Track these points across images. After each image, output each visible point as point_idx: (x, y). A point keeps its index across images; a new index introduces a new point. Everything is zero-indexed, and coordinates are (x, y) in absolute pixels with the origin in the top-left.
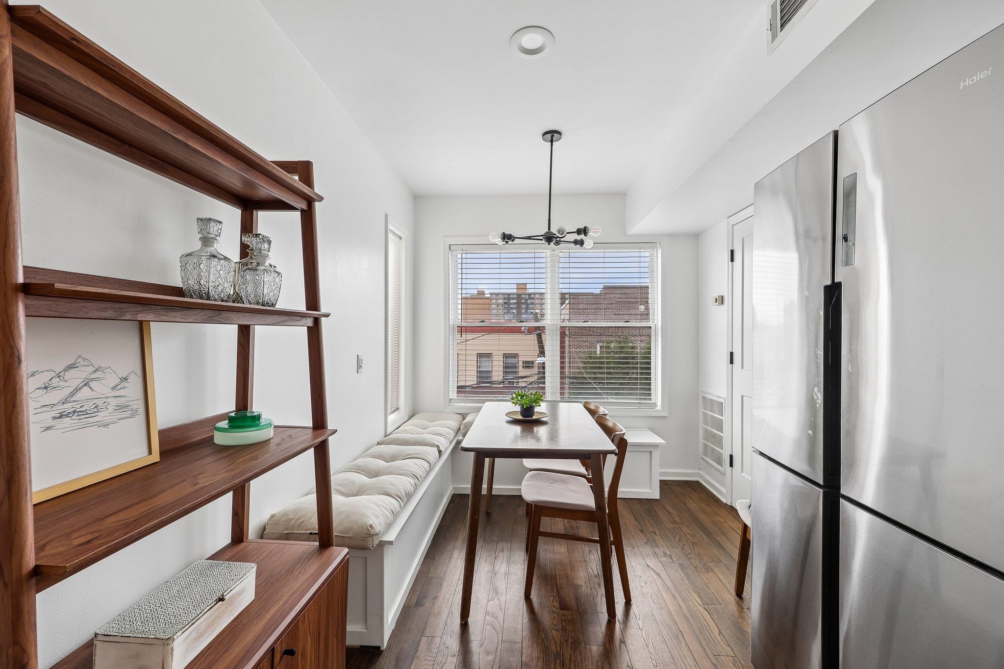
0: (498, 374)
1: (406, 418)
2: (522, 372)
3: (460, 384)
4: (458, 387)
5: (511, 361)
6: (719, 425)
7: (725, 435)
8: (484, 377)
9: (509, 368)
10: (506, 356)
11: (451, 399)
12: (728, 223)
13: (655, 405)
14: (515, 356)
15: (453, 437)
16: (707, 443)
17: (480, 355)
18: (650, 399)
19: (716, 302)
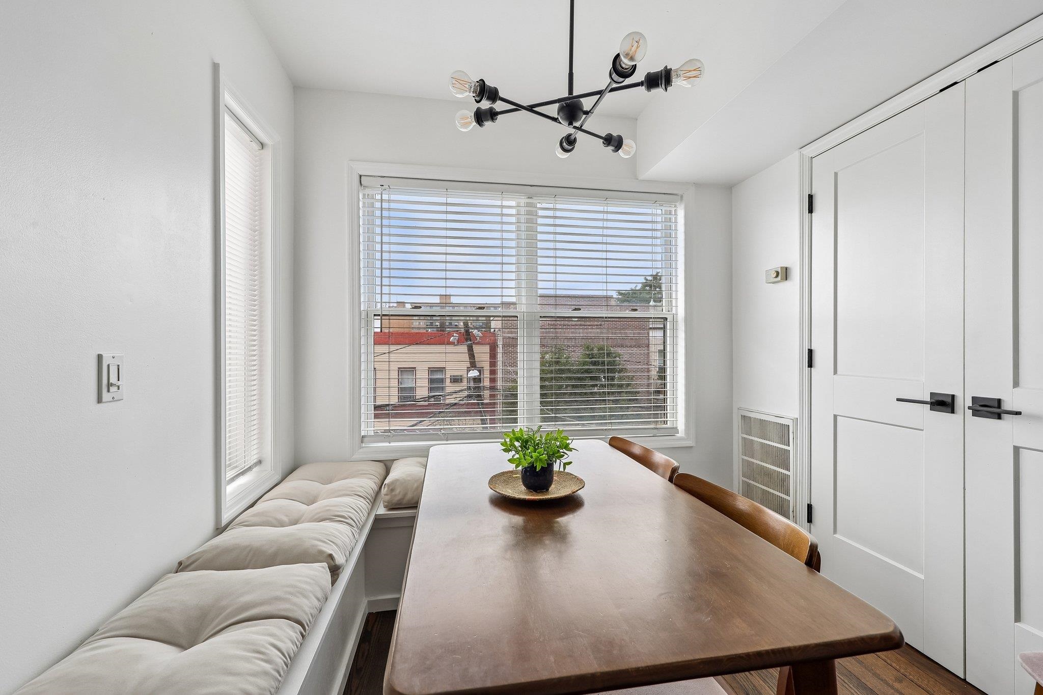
0: (422, 391)
1: (277, 478)
2: (450, 387)
3: (379, 403)
4: (376, 408)
5: (438, 376)
6: (783, 459)
7: (795, 473)
8: (407, 395)
9: (436, 383)
10: (432, 370)
11: (363, 437)
12: (802, 156)
13: (675, 430)
14: (442, 370)
15: (366, 514)
16: (748, 481)
17: (401, 370)
18: (665, 422)
19: (777, 276)
